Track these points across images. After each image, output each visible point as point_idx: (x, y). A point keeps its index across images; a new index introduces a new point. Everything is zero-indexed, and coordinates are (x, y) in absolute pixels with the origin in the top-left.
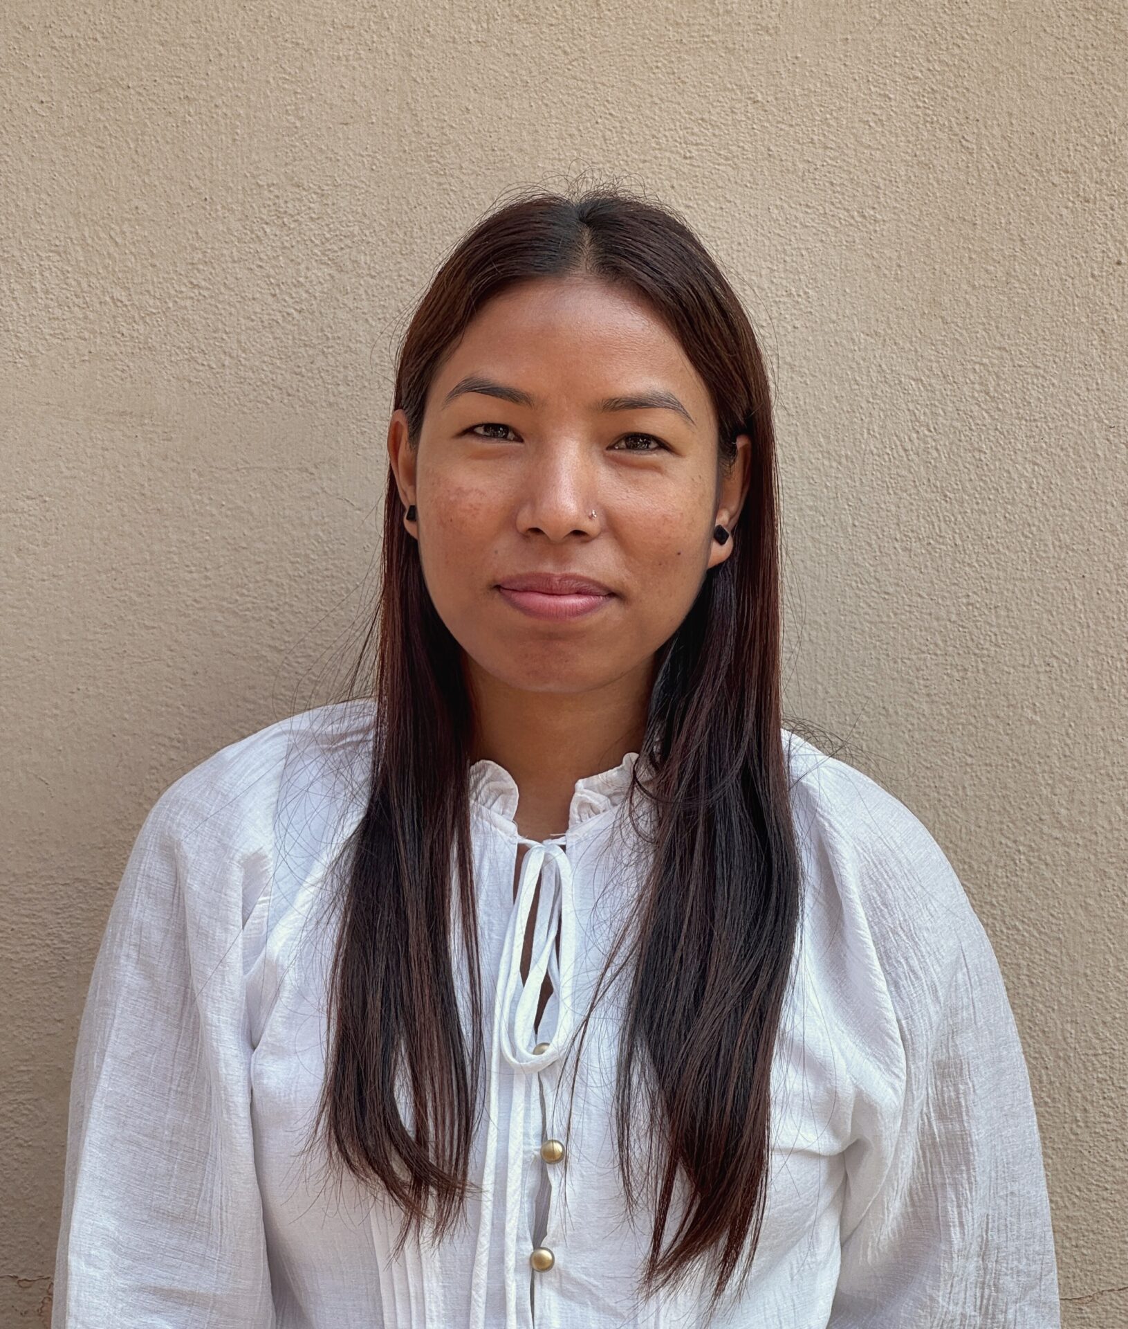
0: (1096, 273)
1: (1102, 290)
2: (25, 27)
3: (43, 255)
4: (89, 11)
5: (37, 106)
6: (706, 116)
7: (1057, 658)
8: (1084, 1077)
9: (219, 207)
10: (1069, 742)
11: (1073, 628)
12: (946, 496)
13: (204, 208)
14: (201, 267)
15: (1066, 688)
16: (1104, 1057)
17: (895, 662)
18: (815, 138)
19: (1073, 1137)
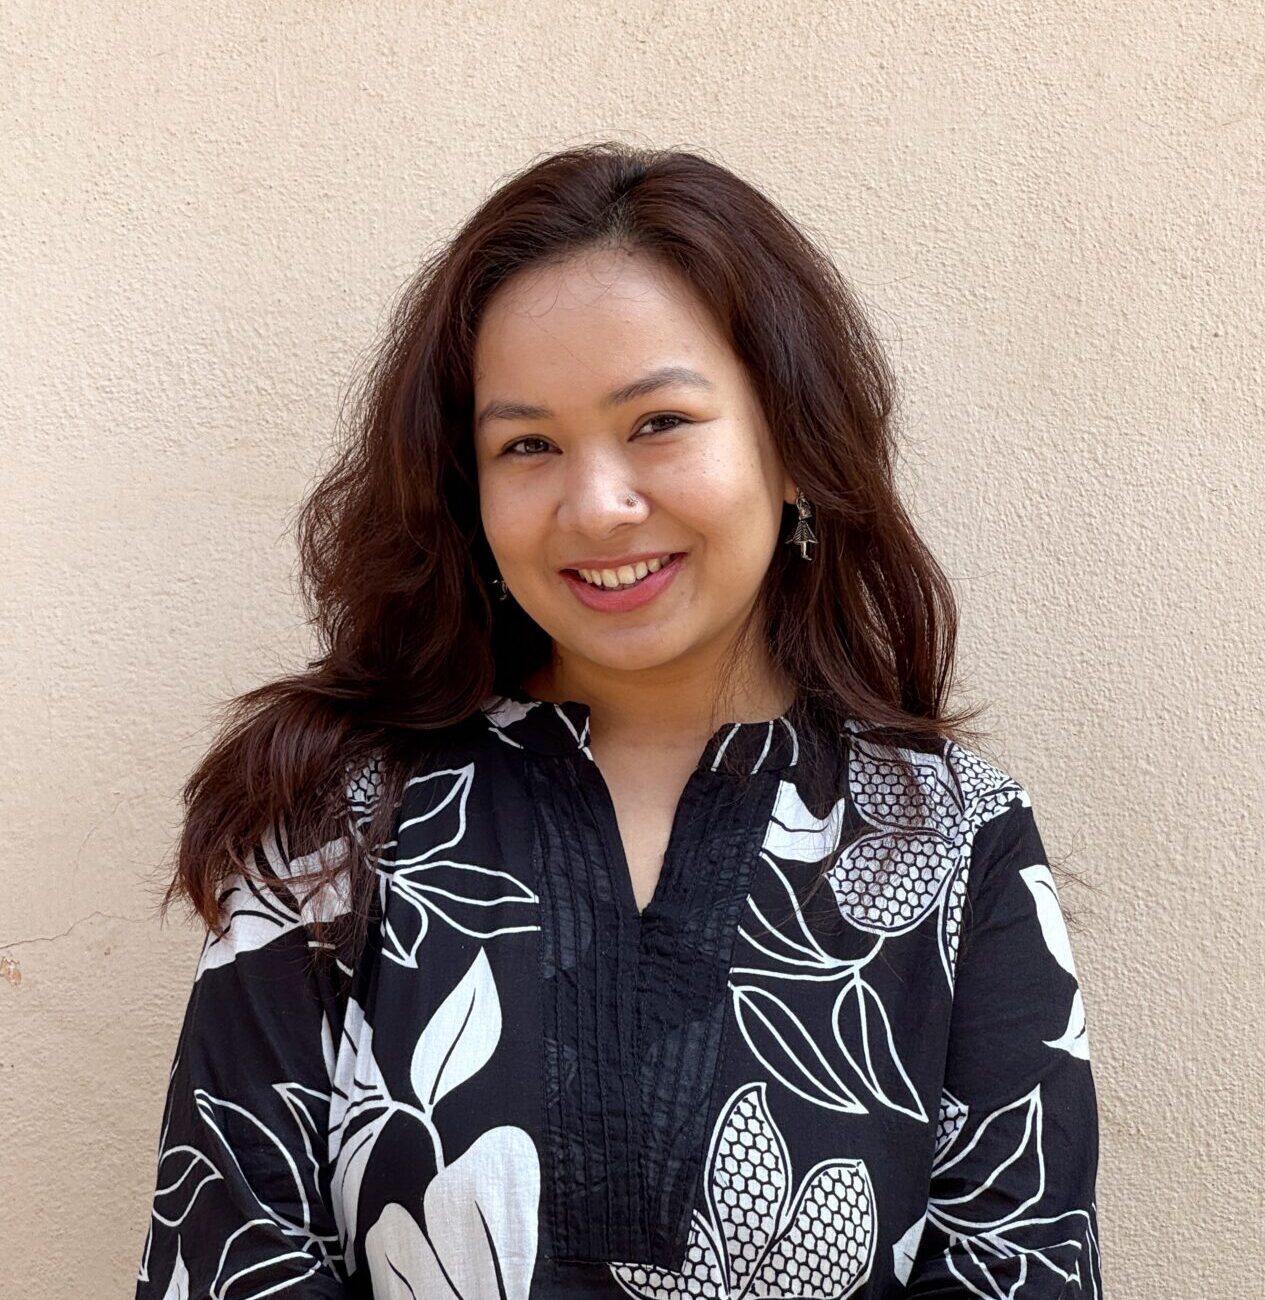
0: (1195, 344)
1: (1201, 361)
2: (171, 134)
3: (191, 348)
4: (232, 117)
5: (183, 207)
6: (823, 203)
7: (1169, 711)
8: (1206, 1112)
9: (358, 298)
10: (1182, 790)
11: (1182, 682)
12: (1059, 559)
13: (344, 300)
14: (341, 355)
15: (1177, 739)
16: (1224, 1093)
17: (1015, 719)
18: (927, 222)
19: (1197, 1171)
